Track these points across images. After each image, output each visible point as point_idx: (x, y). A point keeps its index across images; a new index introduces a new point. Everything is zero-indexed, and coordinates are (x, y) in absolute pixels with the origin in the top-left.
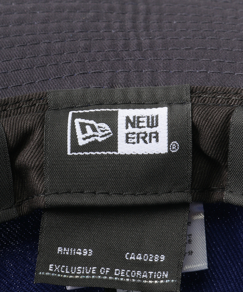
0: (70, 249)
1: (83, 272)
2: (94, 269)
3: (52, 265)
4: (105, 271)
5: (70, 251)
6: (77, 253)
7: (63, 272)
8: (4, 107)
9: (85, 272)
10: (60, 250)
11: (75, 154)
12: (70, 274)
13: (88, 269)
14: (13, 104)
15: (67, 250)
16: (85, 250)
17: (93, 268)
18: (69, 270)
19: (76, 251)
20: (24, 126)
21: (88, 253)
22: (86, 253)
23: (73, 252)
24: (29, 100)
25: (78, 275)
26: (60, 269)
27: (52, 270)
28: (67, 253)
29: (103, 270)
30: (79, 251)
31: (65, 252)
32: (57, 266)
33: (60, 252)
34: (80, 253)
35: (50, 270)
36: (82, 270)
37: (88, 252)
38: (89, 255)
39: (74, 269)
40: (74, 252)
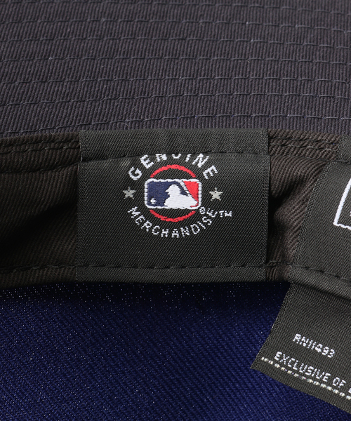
0: (310, 341)
1: (313, 375)
2: (328, 376)
3: (281, 353)
4: (340, 383)
5: (309, 343)
6: (316, 349)
7: (290, 366)
8: (284, 141)
9: (315, 375)
10: (297, 338)
11: (343, 226)
12: (297, 372)
13: (321, 373)
14: (296, 140)
15: (306, 340)
16: (327, 348)
17: (327, 374)
18: (298, 366)
19: (316, 346)
20: (294, 172)
21: (328, 354)
22: (327, 352)
23: (312, 345)
24: (317, 141)
25: (306, 376)
26: (287, 361)
27: (277, 359)
28: (305, 345)
29: (337, 381)
30: (319, 347)
31: (303, 342)
32: (286, 357)
33: (296, 340)
34: (319, 350)
35: (276, 358)
36: (313, 371)
37: (330, 352)
38: (329, 356)
39: (304, 367)
40: (313, 347)
